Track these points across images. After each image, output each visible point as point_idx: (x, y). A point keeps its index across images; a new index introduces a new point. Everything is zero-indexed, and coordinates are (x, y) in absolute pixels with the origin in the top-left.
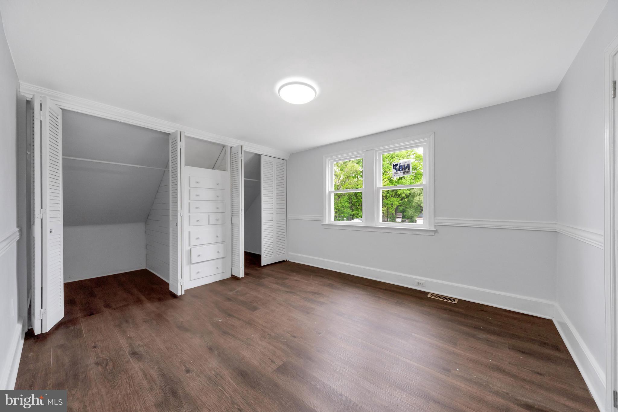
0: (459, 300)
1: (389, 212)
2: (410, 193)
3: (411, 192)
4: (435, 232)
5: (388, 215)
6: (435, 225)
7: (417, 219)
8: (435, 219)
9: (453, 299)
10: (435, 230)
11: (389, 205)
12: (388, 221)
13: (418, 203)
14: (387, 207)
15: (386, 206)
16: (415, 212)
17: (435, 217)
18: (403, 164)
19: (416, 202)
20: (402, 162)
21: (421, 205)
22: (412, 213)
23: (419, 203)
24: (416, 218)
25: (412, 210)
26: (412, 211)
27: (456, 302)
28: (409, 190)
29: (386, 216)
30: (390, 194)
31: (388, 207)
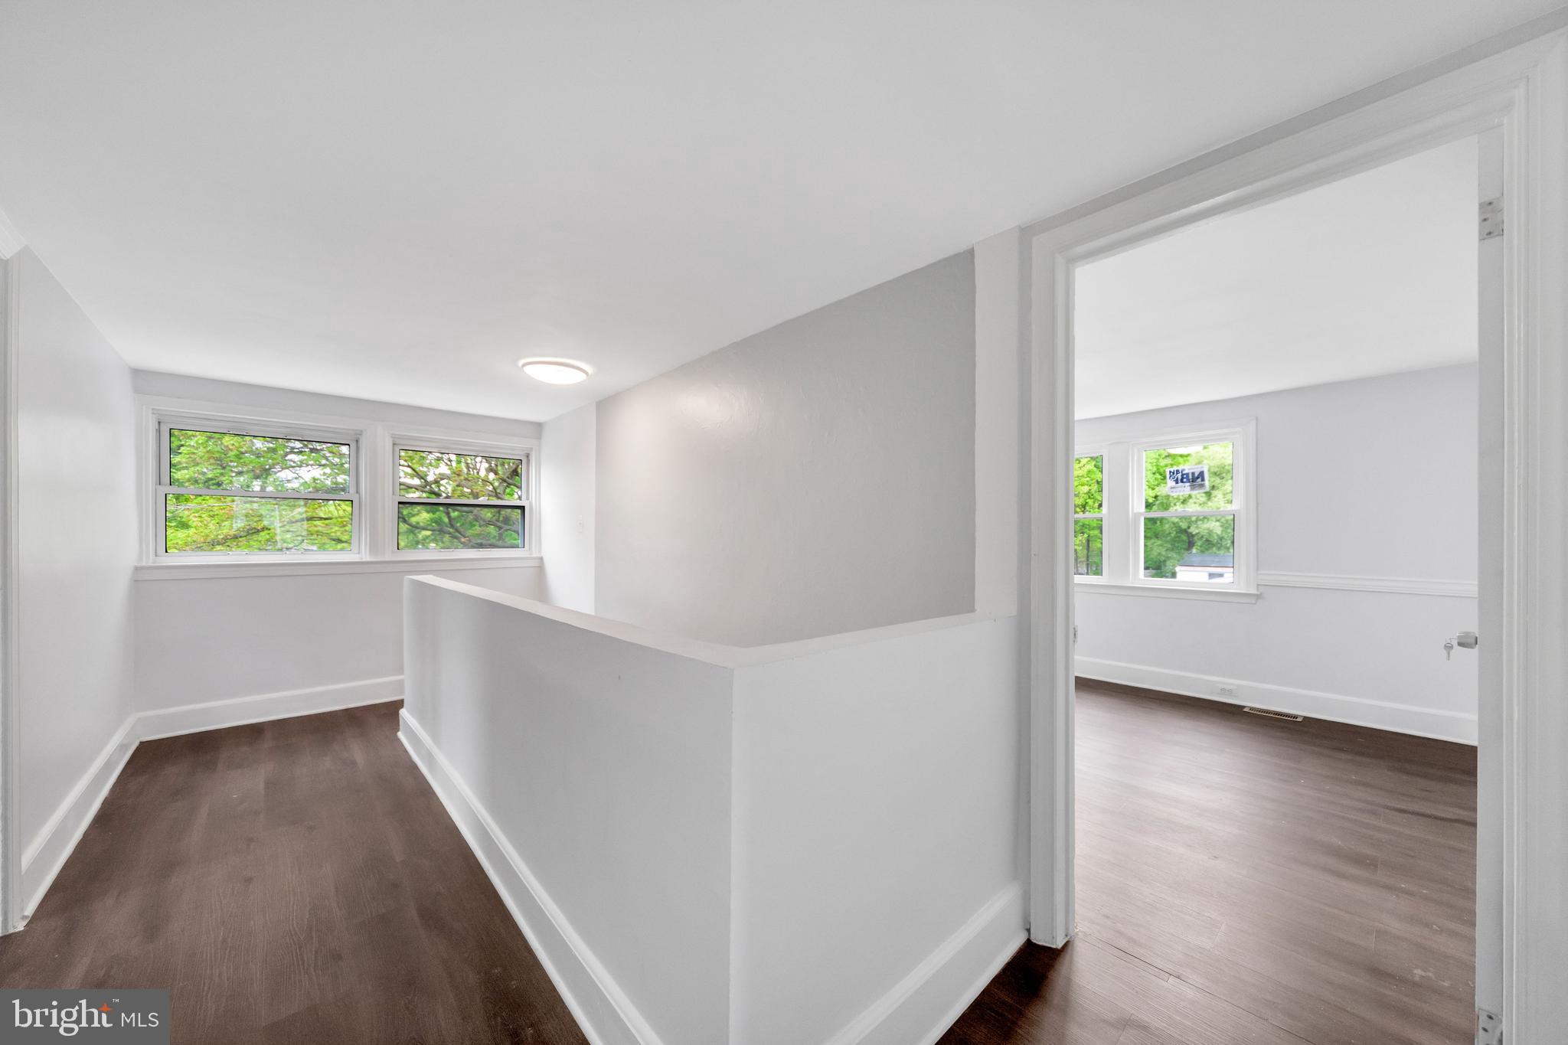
0: (1305, 718)
1: (1091, 549)
2: (1156, 497)
3: (1158, 494)
4: (1258, 597)
5: (1088, 557)
6: (1258, 585)
7: (1178, 569)
8: (1258, 574)
9: (1296, 717)
10: (1258, 593)
11: (1094, 529)
12: (1087, 574)
13: (1181, 524)
14: (1086, 535)
15: (1083, 533)
16: (1172, 550)
17: (1258, 569)
18: (1191, 471)
19: (1174, 523)
20: (1188, 467)
21: (1190, 531)
22: (1164, 553)
23: (1184, 525)
24: (1174, 566)
25: (1159, 542)
26: (1161, 545)
27: (1299, 720)
28: (1153, 489)
29: (1084, 559)
30: (1096, 499)
31: (1089, 536)
